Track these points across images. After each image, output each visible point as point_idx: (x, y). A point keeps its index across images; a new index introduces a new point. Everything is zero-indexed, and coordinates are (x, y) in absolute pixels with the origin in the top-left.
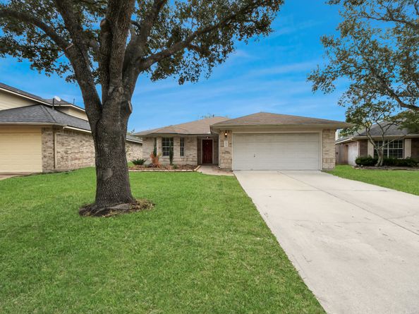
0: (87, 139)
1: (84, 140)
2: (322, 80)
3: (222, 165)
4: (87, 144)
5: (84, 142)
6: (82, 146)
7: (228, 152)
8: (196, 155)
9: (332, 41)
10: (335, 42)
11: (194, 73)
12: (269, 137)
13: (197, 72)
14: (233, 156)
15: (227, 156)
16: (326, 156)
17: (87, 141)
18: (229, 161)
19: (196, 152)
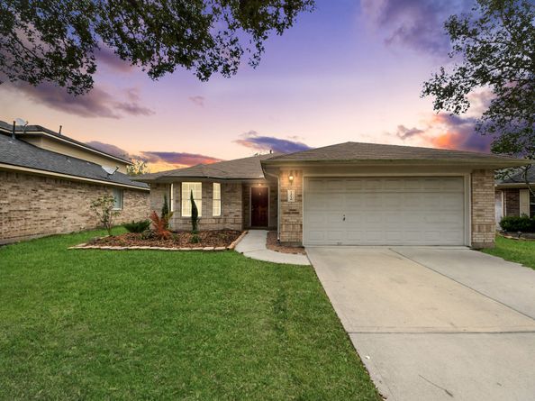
0: (49, 187)
1: (42, 188)
2: (449, 92)
3: (284, 236)
4: (49, 194)
5: (41, 191)
6: (38, 198)
7: (295, 212)
8: (240, 214)
9: (465, 28)
10: (470, 29)
11: (228, 57)
12: (371, 184)
13: (235, 54)
14: (305, 219)
15: (292, 219)
16: (478, 220)
17: (49, 190)
18: (298, 228)
19: (240, 208)
